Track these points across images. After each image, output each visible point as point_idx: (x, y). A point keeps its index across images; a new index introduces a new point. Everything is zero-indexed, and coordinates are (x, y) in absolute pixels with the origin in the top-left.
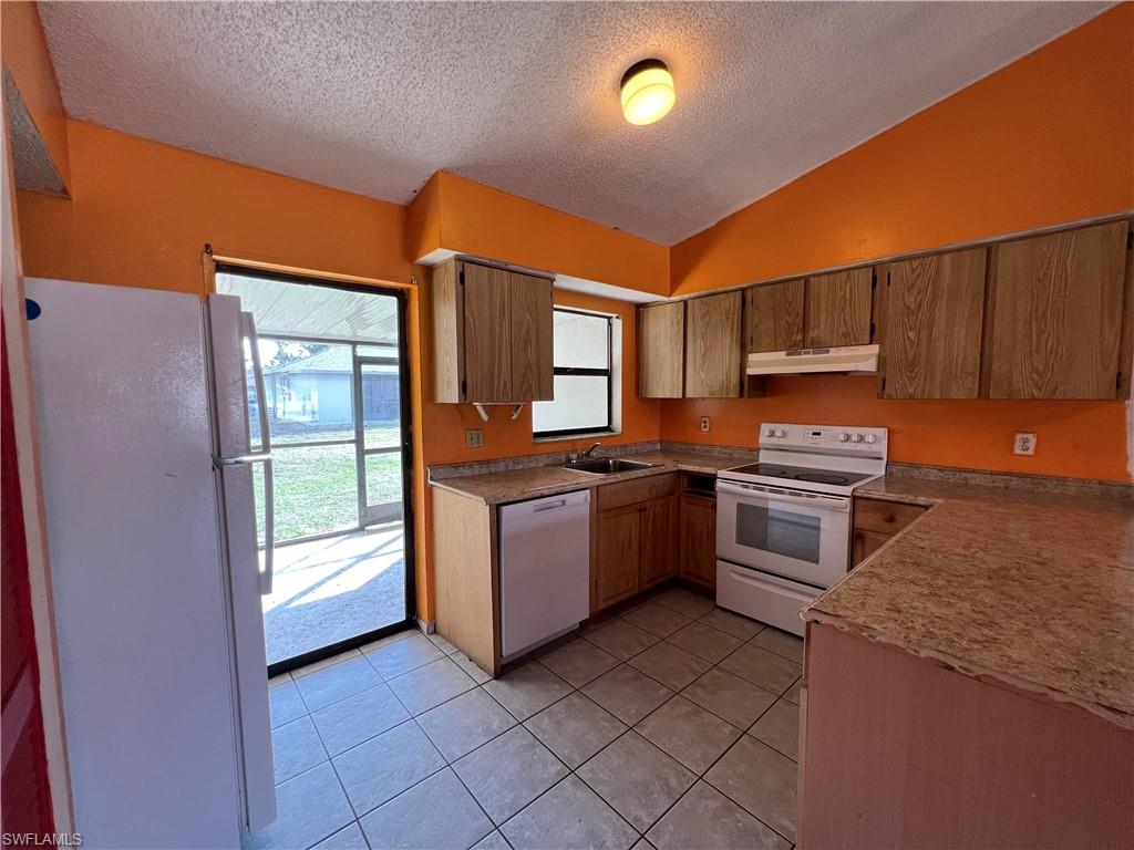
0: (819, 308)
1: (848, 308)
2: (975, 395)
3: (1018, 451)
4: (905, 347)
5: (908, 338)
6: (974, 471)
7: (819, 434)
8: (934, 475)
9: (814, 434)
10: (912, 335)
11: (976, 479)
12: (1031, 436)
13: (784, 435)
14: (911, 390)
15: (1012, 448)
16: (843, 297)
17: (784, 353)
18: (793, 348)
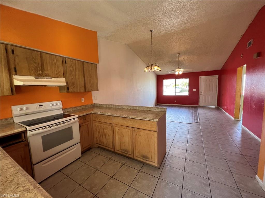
0: (47, 64)
1: (57, 67)
2: (84, 91)
3: (82, 101)
4: (72, 80)
5: (72, 78)
6: (77, 107)
7: (42, 106)
8: (71, 110)
9: (40, 106)
10: (73, 77)
11: (78, 108)
12: (83, 98)
13: (27, 108)
14: (74, 90)
15: (81, 101)
16: (55, 63)
17: (34, 77)
18: (38, 76)
